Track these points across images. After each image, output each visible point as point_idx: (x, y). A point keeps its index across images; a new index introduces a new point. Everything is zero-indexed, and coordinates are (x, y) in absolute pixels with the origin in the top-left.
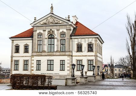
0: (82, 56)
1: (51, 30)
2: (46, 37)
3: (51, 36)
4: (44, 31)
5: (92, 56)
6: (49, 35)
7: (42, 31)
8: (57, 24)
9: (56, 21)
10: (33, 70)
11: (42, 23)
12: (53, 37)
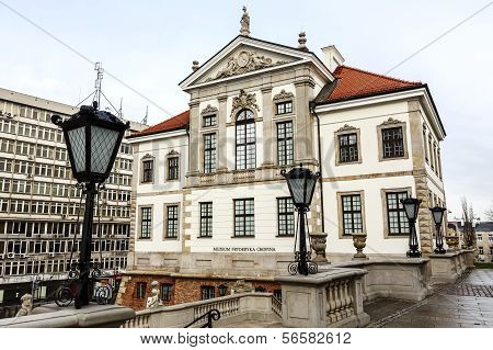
0: (362, 177)
1: (242, 92)
2: (229, 120)
3: (243, 114)
4: (223, 99)
5: (403, 173)
6: (236, 111)
7: (214, 103)
8: (261, 68)
9: (256, 60)
10: (188, 238)
11: (213, 75)
12: (252, 117)
